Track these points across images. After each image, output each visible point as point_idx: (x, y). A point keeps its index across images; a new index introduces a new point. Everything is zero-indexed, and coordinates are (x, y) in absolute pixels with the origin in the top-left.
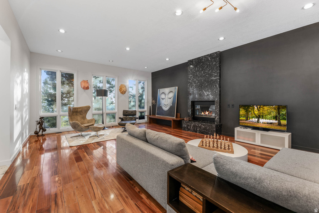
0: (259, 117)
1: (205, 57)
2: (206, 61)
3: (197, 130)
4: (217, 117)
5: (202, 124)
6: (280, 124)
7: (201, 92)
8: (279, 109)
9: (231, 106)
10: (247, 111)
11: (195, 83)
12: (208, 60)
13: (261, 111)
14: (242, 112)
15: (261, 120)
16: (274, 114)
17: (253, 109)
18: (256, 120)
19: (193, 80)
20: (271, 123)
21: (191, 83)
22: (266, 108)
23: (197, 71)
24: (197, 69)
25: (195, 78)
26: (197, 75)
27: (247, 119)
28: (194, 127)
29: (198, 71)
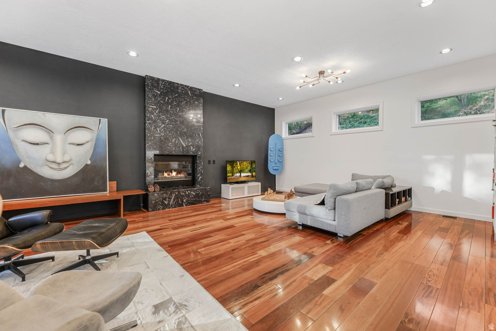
0: (240, 172)
1: (183, 88)
2: (184, 94)
3: (183, 201)
4: (200, 177)
5: (191, 191)
6: (252, 175)
7: (175, 141)
8: (252, 163)
9: (212, 162)
10: (233, 167)
11: (164, 123)
12: (187, 94)
13: (242, 166)
14: (229, 168)
15: (243, 175)
16: (249, 168)
17: (237, 164)
18: (239, 174)
19: (159, 116)
20: (248, 176)
21: (155, 122)
22: (245, 163)
23: (168, 103)
24: (168, 100)
25: (164, 115)
26: (167, 111)
27: (233, 175)
28: (178, 198)
29: (170, 104)
